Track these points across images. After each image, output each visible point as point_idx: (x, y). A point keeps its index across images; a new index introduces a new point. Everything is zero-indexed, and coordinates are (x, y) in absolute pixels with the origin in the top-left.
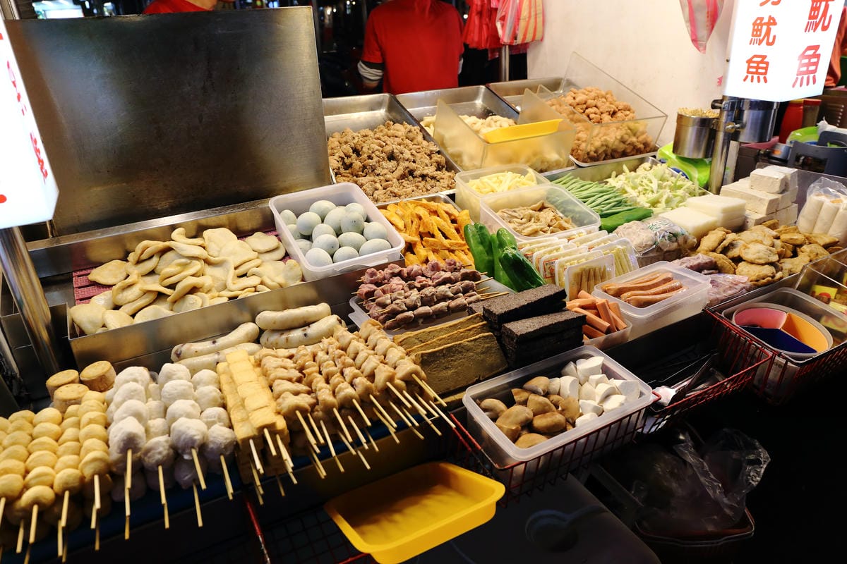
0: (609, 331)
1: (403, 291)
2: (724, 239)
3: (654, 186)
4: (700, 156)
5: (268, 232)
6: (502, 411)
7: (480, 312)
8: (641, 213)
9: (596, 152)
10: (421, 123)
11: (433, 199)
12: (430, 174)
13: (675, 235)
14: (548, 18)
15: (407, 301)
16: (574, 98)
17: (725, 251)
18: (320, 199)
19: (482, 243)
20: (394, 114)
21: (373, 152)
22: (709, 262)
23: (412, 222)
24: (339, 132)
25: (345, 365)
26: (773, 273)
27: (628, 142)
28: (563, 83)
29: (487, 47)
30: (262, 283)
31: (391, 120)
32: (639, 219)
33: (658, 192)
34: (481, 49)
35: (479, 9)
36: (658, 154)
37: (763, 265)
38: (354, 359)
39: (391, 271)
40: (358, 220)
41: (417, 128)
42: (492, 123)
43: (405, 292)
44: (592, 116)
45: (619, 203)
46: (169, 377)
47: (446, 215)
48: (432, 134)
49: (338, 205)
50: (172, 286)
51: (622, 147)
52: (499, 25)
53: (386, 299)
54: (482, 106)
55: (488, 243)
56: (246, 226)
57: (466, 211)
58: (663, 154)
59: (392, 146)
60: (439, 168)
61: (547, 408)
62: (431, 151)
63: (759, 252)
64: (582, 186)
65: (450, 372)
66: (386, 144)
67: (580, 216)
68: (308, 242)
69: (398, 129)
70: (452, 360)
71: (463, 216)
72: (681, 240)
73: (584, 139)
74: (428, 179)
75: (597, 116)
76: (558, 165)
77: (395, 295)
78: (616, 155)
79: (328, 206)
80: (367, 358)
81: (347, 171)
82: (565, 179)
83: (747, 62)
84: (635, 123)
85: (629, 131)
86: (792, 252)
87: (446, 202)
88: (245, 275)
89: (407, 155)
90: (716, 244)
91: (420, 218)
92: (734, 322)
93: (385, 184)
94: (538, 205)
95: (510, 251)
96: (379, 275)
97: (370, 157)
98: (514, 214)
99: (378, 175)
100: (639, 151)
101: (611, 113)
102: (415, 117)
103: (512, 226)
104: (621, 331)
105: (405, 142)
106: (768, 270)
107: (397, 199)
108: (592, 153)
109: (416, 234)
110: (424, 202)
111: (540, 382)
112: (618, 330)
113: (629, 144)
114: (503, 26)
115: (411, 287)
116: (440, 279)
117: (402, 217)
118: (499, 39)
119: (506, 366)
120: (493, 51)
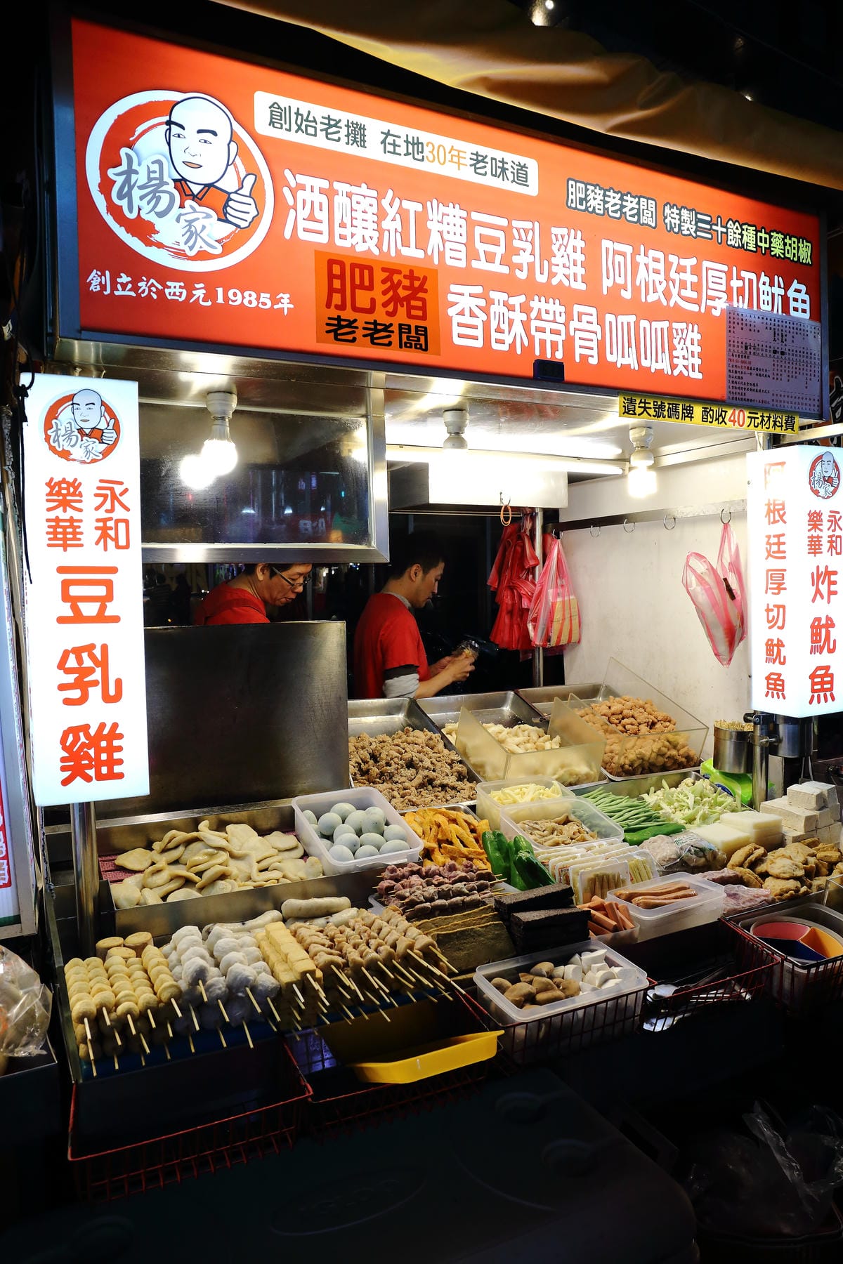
0: (616, 929)
1: (421, 887)
2: (752, 854)
3: (691, 802)
4: (742, 771)
5: (288, 832)
6: (508, 987)
7: (492, 903)
8: (671, 828)
9: (631, 765)
10: (442, 730)
11: (453, 809)
12: (451, 784)
13: (702, 850)
14: (585, 620)
15: (426, 894)
16: (610, 708)
17: (753, 866)
18: (341, 801)
19: (499, 849)
20: (414, 719)
21: (392, 759)
22: (734, 876)
23: (431, 829)
24: (355, 736)
25: (370, 937)
26: (797, 887)
27: (667, 756)
28: (602, 690)
29: (519, 649)
30: (284, 877)
31: (410, 726)
32: (668, 834)
33: (693, 808)
34: (511, 649)
35: (510, 608)
36: (701, 768)
37: (788, 879)
38: (378, 934)
39: (410, 869)
40: (380, 823)
41: (438, 736)
42: (519, 731)
43: (423, 888)
44: (628, 727)
45: (649, 819)
46: (219, 937)
47: (464, 824)
48: (453, 742)
49: (358, 809)
50: (200, 874)
51: (661, 760)
52: (530, 627)
53: (406, 892)
54: (511, 713)
55: (505, 850)
56: (265, 825)
57: (485, 821)
58: (706, 769)
59: (412, 752)
60: (460, 778)
61: (549, 986)
62: (452, 760)
63: (784, 867)
64: (612, 801)
65: (462, 953)
66: (406, 751)
67: (605, 832)
68: (329, 842)
69: (418, 735)
70: (465, 943)
71: (483, 826)
72: (709, 856)
73: (617, 752)
74: (448, 789)
75: (633, 727)
76: (587, 778)
77: (413, 890)
78: (654, 769)
79: (348, 808)
80: (389, 932)
81: (364, 778)
82: (594, 793)
83: (766, 678)
84: (676, 735)
85: (668, 744)
86: (828, 870)
87: (466, 812)
88: (266, 870)
89: (427, 763)
90: (742, 859)
91: (439, 826)
92: (751, 933)
93: (402, 792)
94: (562, 818)
95: (523, 855)
96: (398, 872)
97: (388, 764)
98: (535, 826)
99: (396, 783)
100: (681, 766)
101: (650, 723)
102: (436, 724)
103: (532, 837)
104: (629, 930)
105: (425, 750)
106: (792, 884)
107: (416, 809)
108: (627, 766)
109: (434, 840)
110: (444, 810)
111: (545, 966)
112: (625, 929)
113: (669, 757)
114: (535, 628)
115: (429, 884)
116: (457, 878)
117: (421, 824)
118: (530, 641)
119: (515, 953)
120: (526, 652)
